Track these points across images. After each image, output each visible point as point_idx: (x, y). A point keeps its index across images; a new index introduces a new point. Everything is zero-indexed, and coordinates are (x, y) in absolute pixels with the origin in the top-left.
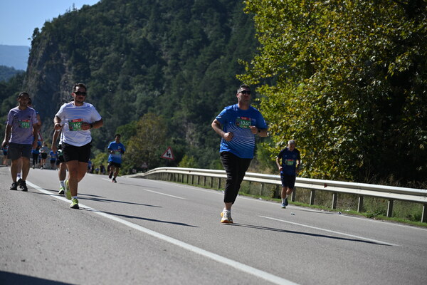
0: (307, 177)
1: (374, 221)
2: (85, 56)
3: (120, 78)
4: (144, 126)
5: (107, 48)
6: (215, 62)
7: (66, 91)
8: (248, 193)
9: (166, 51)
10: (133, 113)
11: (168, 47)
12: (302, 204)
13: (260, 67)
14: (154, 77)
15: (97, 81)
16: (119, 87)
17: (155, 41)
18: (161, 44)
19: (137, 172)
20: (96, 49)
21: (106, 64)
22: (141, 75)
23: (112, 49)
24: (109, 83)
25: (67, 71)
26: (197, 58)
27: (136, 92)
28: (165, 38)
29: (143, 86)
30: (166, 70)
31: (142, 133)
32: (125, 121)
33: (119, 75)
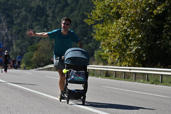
0: (120, 66)
1: (154, 85)
2: (11, 14)
3: (28, 24)
4: (41, 46)
5: (21, 10)
6: (72, 14)
7: (3, 31)
8: (93, 75)
9: (49, 10)
10: (35, 40)
11: (50, 8)
12: (120, 79)
13: (95, 15)
14: (43, 22)
15: (17, 26)
16: (28, 28)
17: (43, 5)
18: (46, 7)
19: (39, 67)
20: (16, 11)
21: (21, 17)
22: (38, 22)
23: (23, 10)
24: (23, 26)
25: (3, 21)
26: (63, 12)
27: (36, 30)
28: (48, 4)
29: (39, 27)
30: (49, 19)
31: (40, 49)
32: (31, 43)
33: (27, 22)
